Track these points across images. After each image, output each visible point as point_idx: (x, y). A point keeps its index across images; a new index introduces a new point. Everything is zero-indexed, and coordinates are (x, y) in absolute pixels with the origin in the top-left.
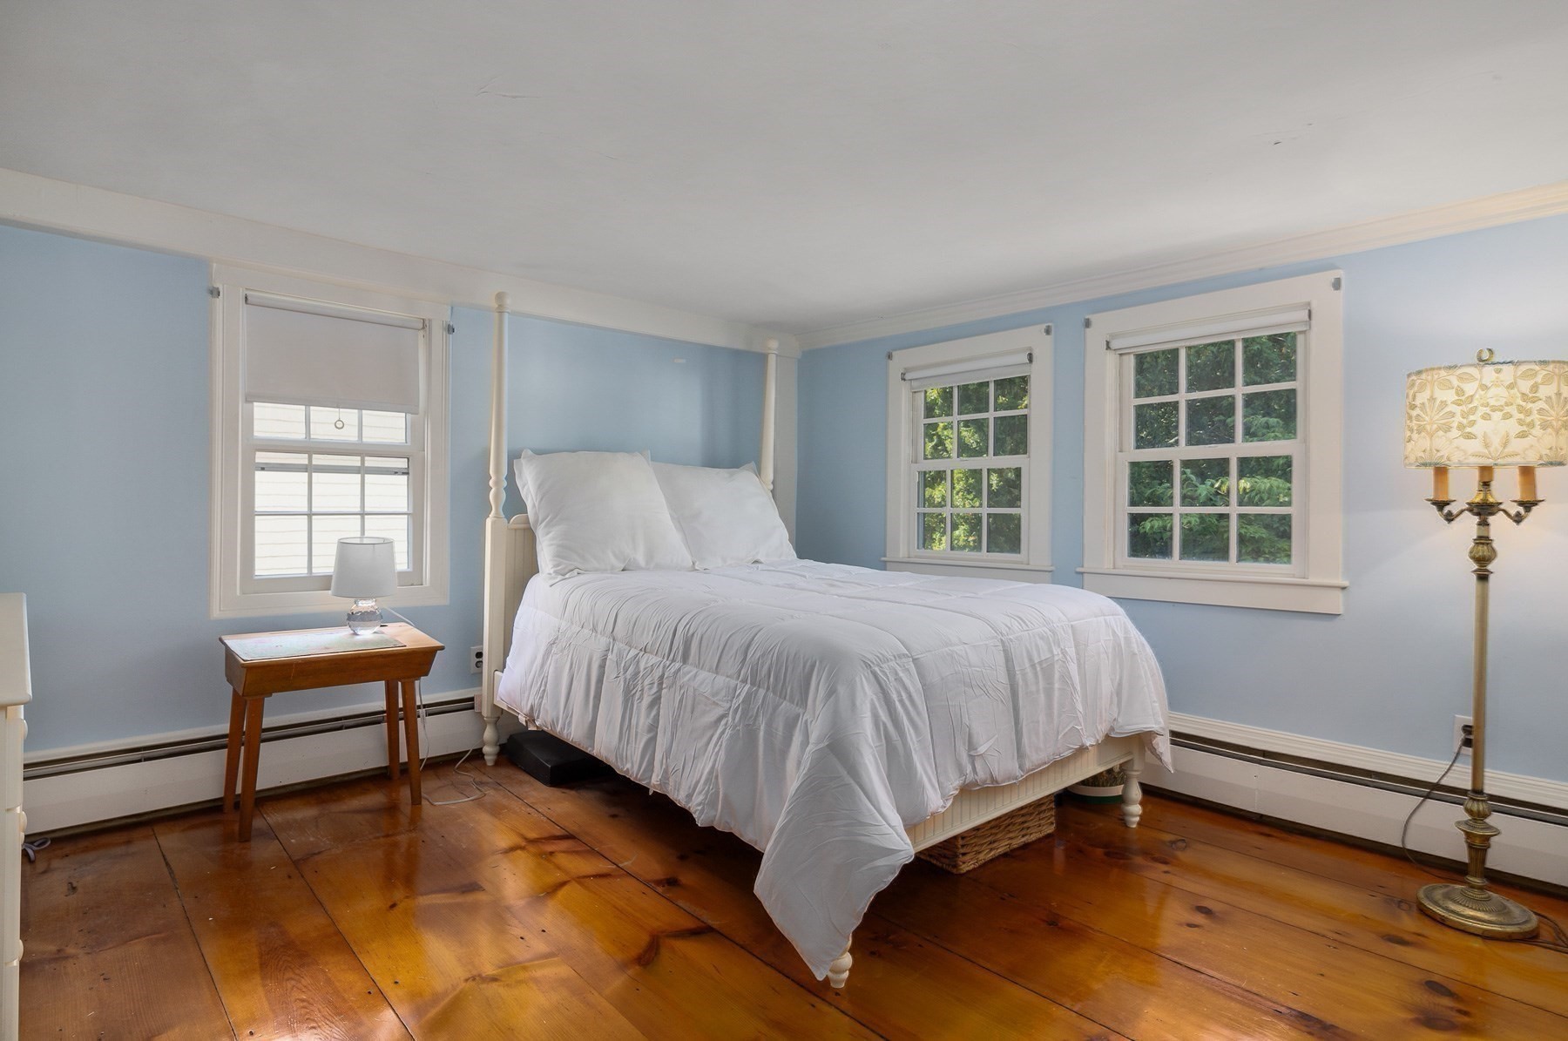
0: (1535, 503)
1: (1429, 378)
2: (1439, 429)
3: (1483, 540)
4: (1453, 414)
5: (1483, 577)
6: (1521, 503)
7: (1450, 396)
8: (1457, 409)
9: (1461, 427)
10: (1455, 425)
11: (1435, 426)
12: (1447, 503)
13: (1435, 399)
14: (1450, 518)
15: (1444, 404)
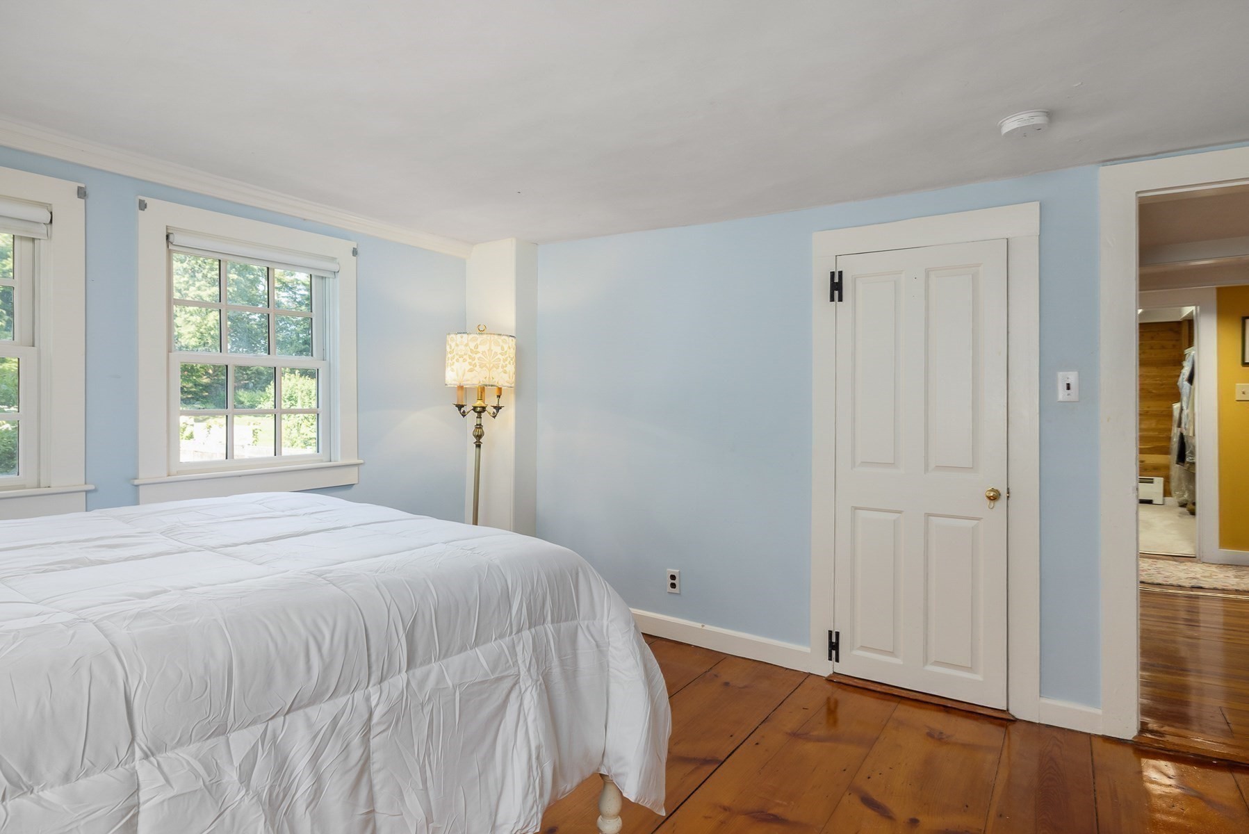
0: (500, 408)
1: (489, 338)
2: (494, 366)
3: (479, 426)
4: (499, 359)
5: (478, 446)
6: (495, 407)
7: (498, 350)
8: (501, 357)
9: (503, 367)
10: (500, 365)
11: (492, 365)
12: (463, 406)
13: (492, 351)
14: (464, 415)
15: (496, 353)
